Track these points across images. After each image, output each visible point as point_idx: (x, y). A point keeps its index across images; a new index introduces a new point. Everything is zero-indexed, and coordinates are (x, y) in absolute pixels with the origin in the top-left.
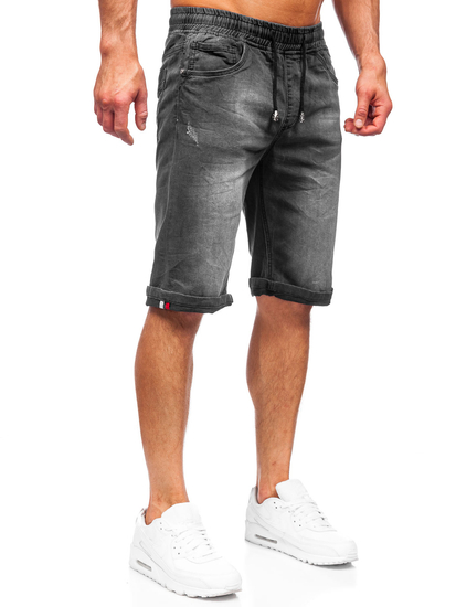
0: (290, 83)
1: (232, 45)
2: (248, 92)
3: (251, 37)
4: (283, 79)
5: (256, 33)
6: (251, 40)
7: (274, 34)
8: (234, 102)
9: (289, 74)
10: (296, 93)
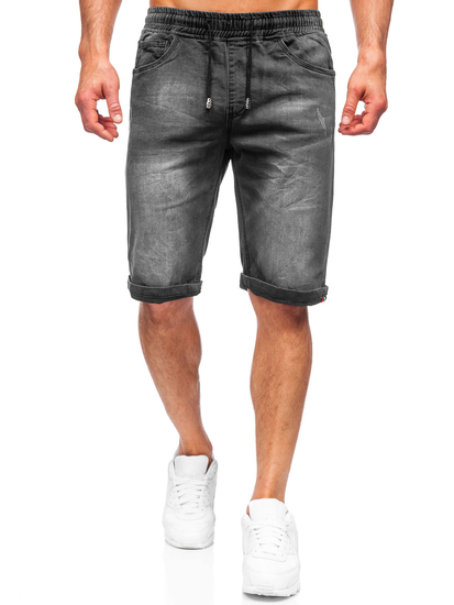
0: (232, 69)
1: (163, 38)
2: (172, 84)
3: (186, 28)
4: (225, 66)
5: (190, 24)
6: (186, 32)
7: (209, 22)
8: (157, 95)
9: (231, 60)
10: (240, 79)
